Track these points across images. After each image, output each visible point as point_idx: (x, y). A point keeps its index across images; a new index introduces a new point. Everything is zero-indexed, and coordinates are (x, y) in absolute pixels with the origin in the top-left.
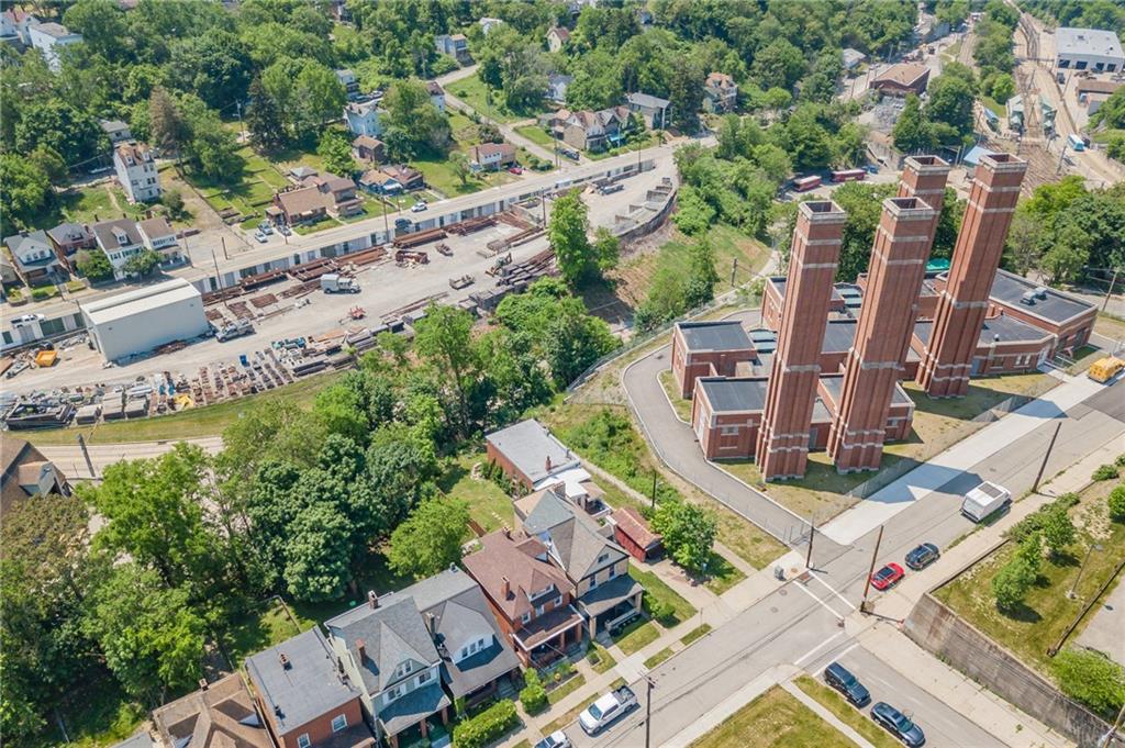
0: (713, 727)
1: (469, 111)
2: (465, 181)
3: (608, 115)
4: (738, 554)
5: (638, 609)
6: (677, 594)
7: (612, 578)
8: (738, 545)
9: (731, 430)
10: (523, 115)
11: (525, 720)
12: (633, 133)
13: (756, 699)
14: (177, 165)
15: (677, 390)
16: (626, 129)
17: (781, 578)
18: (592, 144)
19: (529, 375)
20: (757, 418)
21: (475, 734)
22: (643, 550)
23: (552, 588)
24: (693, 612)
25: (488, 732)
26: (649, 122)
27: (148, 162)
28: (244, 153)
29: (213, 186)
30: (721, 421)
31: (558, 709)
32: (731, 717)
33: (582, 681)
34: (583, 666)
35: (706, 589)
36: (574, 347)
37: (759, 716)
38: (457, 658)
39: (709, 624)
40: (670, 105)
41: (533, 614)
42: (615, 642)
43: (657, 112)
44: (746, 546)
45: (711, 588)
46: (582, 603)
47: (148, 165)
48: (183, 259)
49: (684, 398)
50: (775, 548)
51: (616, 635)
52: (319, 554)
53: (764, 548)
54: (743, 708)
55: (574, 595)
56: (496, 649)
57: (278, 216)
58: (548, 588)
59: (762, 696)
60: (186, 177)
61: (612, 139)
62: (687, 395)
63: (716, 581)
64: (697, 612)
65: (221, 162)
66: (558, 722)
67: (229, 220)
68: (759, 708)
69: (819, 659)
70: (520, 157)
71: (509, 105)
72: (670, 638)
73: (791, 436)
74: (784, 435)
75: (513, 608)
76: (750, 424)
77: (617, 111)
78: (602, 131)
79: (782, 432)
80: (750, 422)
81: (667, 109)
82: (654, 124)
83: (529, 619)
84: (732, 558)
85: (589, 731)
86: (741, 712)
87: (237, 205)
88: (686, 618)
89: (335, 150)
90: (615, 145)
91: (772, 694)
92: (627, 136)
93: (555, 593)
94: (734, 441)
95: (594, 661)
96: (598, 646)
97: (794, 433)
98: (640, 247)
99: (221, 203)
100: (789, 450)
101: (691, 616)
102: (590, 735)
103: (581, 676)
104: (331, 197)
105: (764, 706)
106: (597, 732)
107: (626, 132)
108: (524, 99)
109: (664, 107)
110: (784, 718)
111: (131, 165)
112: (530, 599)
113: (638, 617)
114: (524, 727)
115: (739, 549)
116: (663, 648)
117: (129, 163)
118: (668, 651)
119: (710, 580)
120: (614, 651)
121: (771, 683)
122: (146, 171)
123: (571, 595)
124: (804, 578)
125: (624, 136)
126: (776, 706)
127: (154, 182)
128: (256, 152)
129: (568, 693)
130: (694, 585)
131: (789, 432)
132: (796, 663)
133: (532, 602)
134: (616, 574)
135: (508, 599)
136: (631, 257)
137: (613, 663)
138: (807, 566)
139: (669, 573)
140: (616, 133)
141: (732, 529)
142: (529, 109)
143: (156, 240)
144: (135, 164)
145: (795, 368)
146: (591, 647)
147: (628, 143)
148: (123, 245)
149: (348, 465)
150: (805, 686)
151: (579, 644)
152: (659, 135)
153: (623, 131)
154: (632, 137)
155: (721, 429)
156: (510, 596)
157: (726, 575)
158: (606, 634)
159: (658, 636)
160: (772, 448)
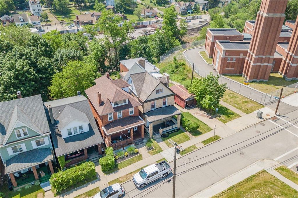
0: (221, 191)
1: (144, 4)
2: (139, 19)
3: (188, 4)
4: (235, 107)
5: (178, 125)
6: (201, 122)
7: (165, 106)
8: (235, 103)
9: (232, 59)
10: (161, 6)
11: (101, 176)
12: (196, 10)
13: (251, 177)
14: (50, 9)
15: (206, 56)
16: (194, 9)
17: (261, 118)
18: (182, 12)
19: (146, 52)
20: (245, 53)
21: (63, 179)
22: (184, 101)
23: (127, 103)
24: (210, 129)
25: (73, 179)
26: (201, 8)
27: (38, 4)
28: (71, 9)
29: (60, 15)
30: (227, 54)
31: (122, 172)
32: (234, 187)
33: (140, 158)
34: (143, 150)
35: (218, 120)
36: (166, 45)
37: (253, 188)
38: (65, 135)
39: (219, 136)
40: (208, 2)
41: (115, 116)
42: (164, 140)
43: (204, 5)
44: (240, 104)
45: (221, 120)
46: (146, 116)
47: (38, 5)
48: (42, 30)
49: (209, 58)
50: (256, 105)
51: (165, 136)
52: (10, 82)
53: (250, 105)
54: (241, 182)
55: (142, 111)
56: (91, 133)
57: (77, 22)
58: (125, 101)
59: (254, 176)
60: (52, 13)
61: (189, 11)
62: (211, 56)
63: (223, 117)
64: (212, 129)
65: (62, 7)
66: (120, 179)
67: (62, 23)
68: (253, 183)
69: (292, 158)
70: (158, 15)
71: (157, 3)
72: (195, 141)
73: (264, 57)
74: (261, 56)
75: (102, 110)
76: (241, 56)
77: (191, 3)
78: (186, 8)
79: (259, 55)
80: (242, 55)
81: (207, 3)
82: (203, 9)
83: (113, 119)
84: (232, 108)
85: (138, 186)
86: (240, 184)
87: (66, 20)
88: (205, 132)
89: (99, 6)
90: (189, 13)
91: (262, 176)
92: (194, 11)
93: (129, 105)
94: (233, 65)
95: (150, 148)
96: (153, 141)
97: (266, 55)
98: (195, 34)
99: (60, 19)
100: (262, 65)
101: (209, 132)
102: (138, 188)
103: (141, 156)
104: (95, 18)
105: (257, 182)
106: (143, 187)
107: (194, 10)
108: (162, 2)
109: (206, 3)
110: (273, 191)
111: (33, 4)
112: (113, 106)
113: (178, 129)
114: (99, 180)
115: (236, 105)
116: (192, 145)
117: (32, 3)
118: (194, 147)
119: (220, 116)
120: (162, 144)
121: (260, 169)
122: (38, 6)
123: (139, 111)
124: (274, 119)
125: (192, 11)
126: (266, 183)
127: (40, 11)
128: (76, 8)
129: (130, 164)
130: (211, 118)
131: (263, 55)
132: (276, 159)
133: (114, 108)
134: (167, 104)
135: (100, 105)
136: (192, 36)
137: (161, 150)
138: (276, 114)
139: (197, 113)
140: (190, 9)
141: (231, 97)
142: (163, 5)
143: (33, 22)
144: (34, 4)
145: (271, 15)
146: (149, 141)
147: (194, 13)
148: (21, 21)
149: (40, 48)
150: (284, 173)
151: (143, 139)
152: (204, 12)
153: (192, 9)
154: (195, 11)
155: (227, 58)
156: (102, 104)
157: (229, 115)
158: (158, 136)
159: (189, 139)
160: (254, 63)
